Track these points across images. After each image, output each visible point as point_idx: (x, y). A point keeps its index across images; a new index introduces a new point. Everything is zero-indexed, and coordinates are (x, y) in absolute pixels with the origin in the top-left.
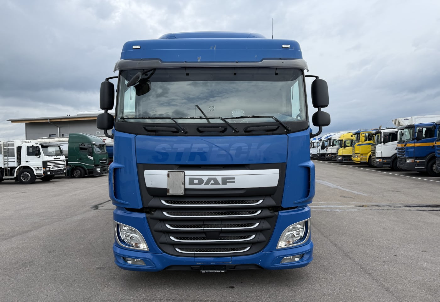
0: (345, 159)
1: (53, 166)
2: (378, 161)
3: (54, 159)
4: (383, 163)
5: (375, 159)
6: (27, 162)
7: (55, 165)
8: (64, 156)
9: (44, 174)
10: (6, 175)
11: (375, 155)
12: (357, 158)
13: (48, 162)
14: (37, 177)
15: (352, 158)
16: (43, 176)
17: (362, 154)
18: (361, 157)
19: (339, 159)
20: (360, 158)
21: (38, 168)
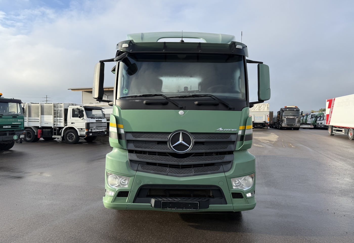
1: (94, 128)
3: (96, 121)
6: (72, 123)
7: (96, 127)
8: (105, 119)
9: (86, 135)
10: (55, 134)
13: (90, 124)
14: (80, 138)
16: (86, 137)
21: (82, 129)
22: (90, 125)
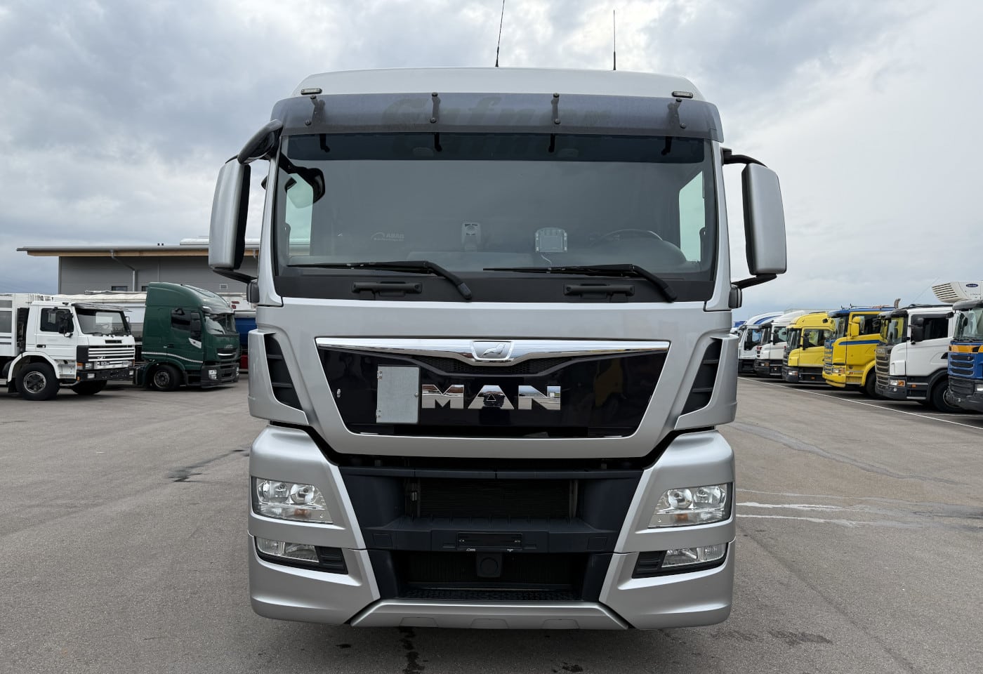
0: (803, 376)
1: (101, 360)
2: (896, 384)
3: (107, 342)
4: (908, 391)
5: (887, 379)
6: (40, 346)
7: (107, 357)
8: (131, 336)
9: (79, 378)
11: (887, 370)
12: (837, 375)
13: (90, 349)
14: (61, 384)
15: (824, 373)
16: (77, 382)
17: (851, 367)
18: (848, 372)
19: (790, 374)
20: (844, 375)
21: (66, 362)
22: (90, 353)
